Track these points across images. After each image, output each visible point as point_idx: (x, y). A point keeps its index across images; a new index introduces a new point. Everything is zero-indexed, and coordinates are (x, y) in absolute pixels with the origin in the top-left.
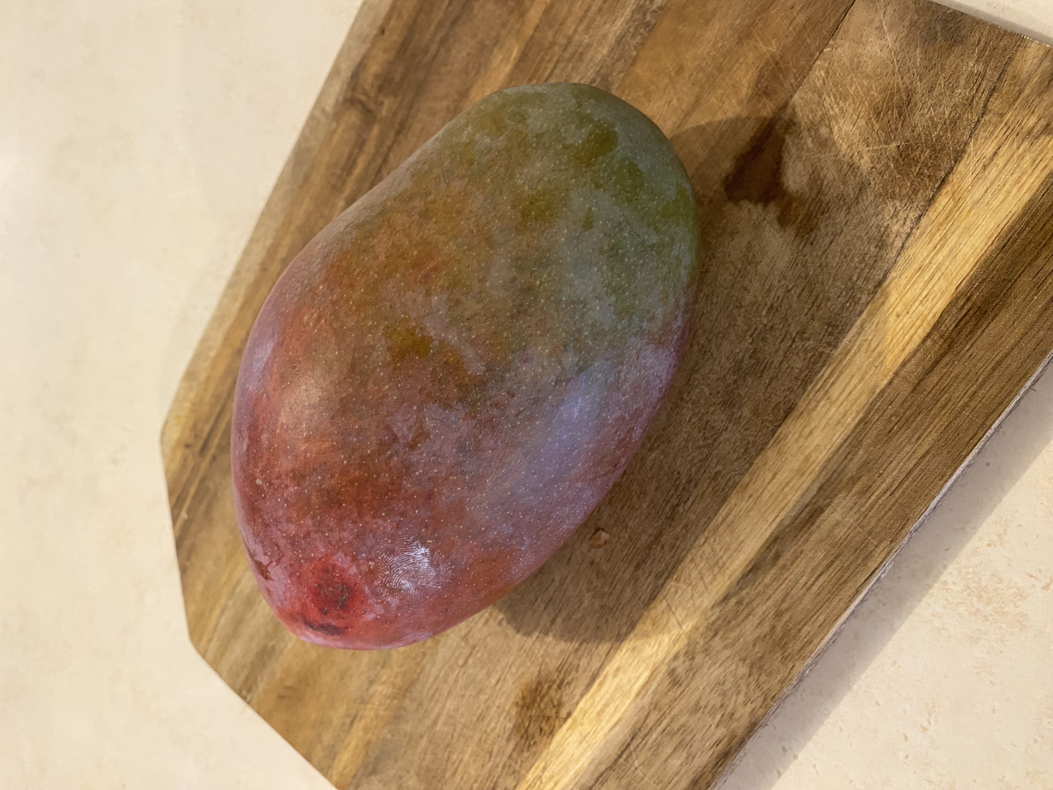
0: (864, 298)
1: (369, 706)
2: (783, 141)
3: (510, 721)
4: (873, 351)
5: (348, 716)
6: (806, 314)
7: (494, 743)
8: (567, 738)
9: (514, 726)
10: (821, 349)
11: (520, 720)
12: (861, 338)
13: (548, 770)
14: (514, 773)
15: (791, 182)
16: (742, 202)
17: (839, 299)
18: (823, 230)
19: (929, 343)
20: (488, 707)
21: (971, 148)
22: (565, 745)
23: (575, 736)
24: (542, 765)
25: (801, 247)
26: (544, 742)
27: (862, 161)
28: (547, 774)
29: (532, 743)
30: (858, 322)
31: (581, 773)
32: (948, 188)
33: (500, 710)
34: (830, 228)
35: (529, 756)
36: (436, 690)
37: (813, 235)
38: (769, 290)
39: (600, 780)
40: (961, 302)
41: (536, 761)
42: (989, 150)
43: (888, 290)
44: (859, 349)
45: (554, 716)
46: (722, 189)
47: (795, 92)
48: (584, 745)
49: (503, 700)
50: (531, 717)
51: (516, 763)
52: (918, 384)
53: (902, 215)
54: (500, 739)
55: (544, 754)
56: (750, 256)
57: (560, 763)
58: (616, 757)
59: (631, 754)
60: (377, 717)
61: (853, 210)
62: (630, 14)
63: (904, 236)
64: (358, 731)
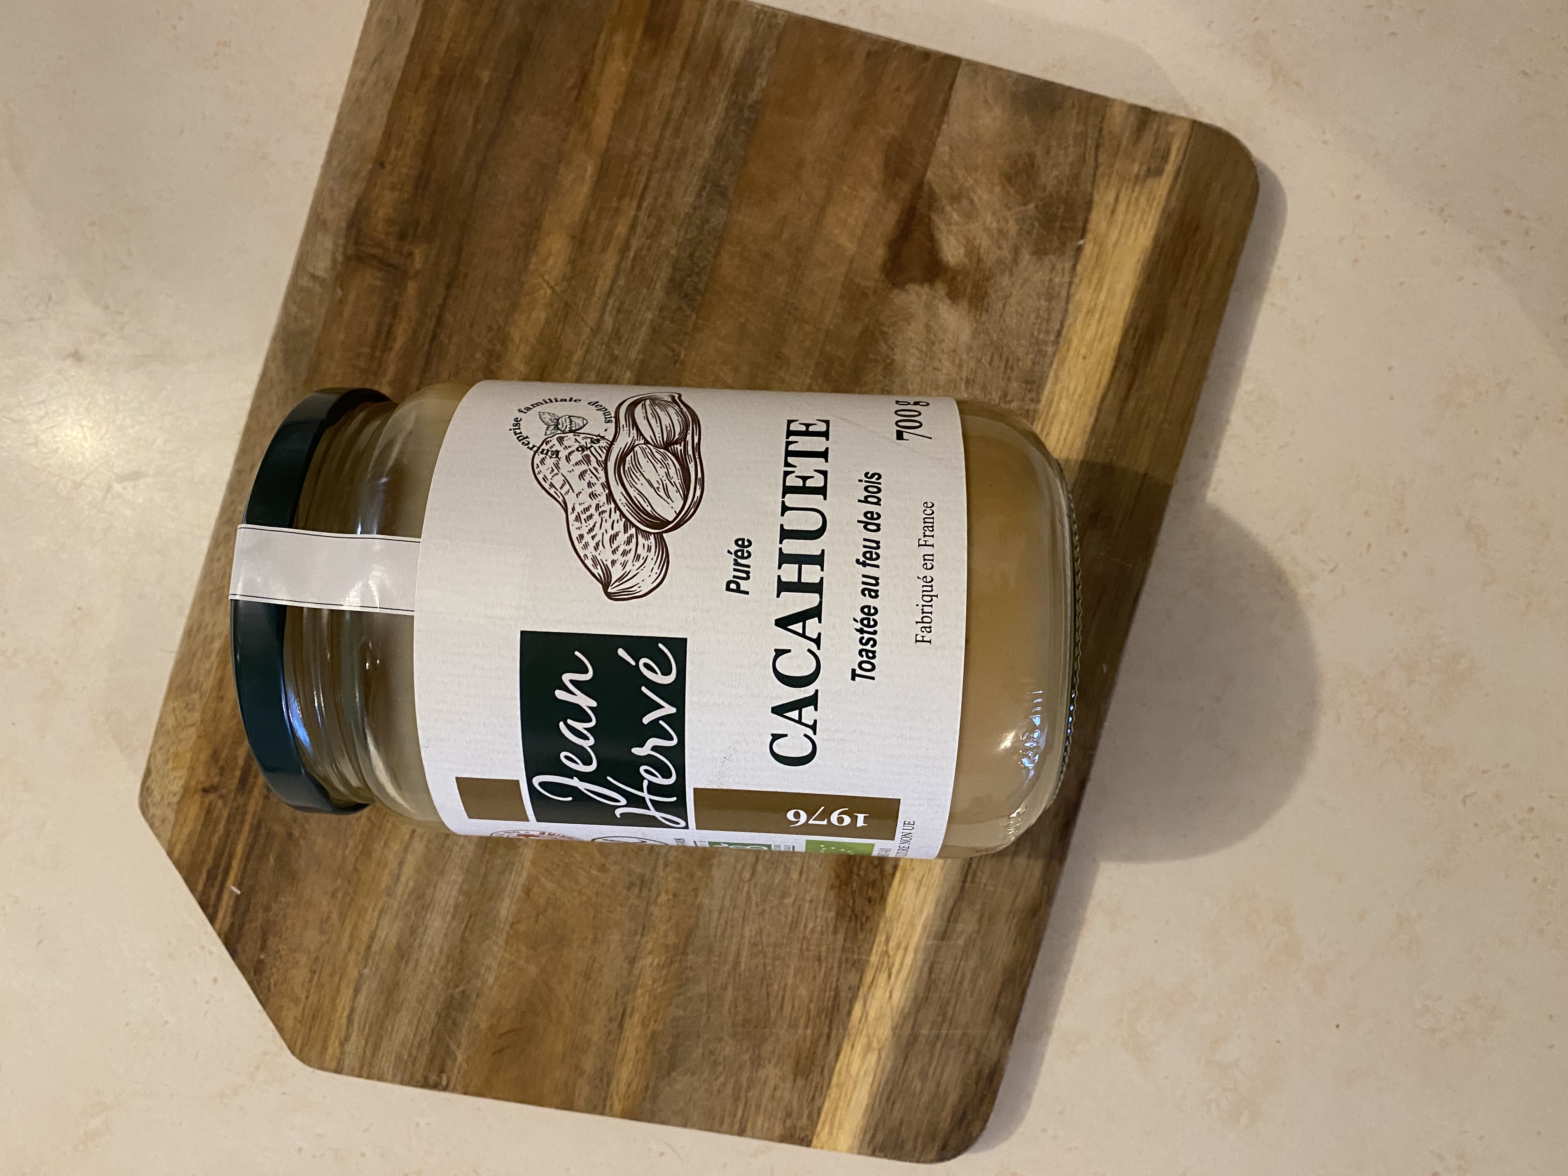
0: (1050, 349)
1: (639, 992)
2: (930, 219)
3: (830, 910)
4: (1073, 396)
5: (611, 1020)
6: (1003, 379)
7: (819, 945)
8: (902, 894)
9: (837, 913)
10: (1027, 407)
11: (841, 902)
12: (1058, 387)
13: (892, 939)
14: (854, 964)
15: (950, 258)
16: (907, 287)
17: (1029, 357)
18: (993, 296)
19: (1117, 374)
20: (799, 909)
21: (1096, 198)
22: (902, 902)
23: (911, 886)
24: (883, 938)
25: (978, 317)
26: (877, 912)
27: (1009, 226)
28: (892, 944)
29: (864, 920)
30: (1052, 374)
31: (930, 922)
32: (1089, 236)
33: (814, 905)
34: (1000, 294)
35: (865, 937)
36: (726, 923)
37: (985, 302)
38: (960, 366)
39: (952, 918)
40: (1132, 332)
41: (875, 937)
42: (1110, 198)
43: (1069, 336)
44: (1060, 396)
45: (880, 877)
46: (883, 277)
47: (926, 170)
48: (923, 890)
49: (814, 891)
50: (853, 892)
51: (853, 952)
52: (1120, 414)
53: (1059, 266)
54: (825, 937)
55: (882, 925)
56: (932, 336)
57: (903, 924)
58: (960, 884)
59: (975, 873)
60: (655, 1000)
61: (1014, 270)
62: (723, 111)
63: (1067, 285)
64: (633, 1031)
